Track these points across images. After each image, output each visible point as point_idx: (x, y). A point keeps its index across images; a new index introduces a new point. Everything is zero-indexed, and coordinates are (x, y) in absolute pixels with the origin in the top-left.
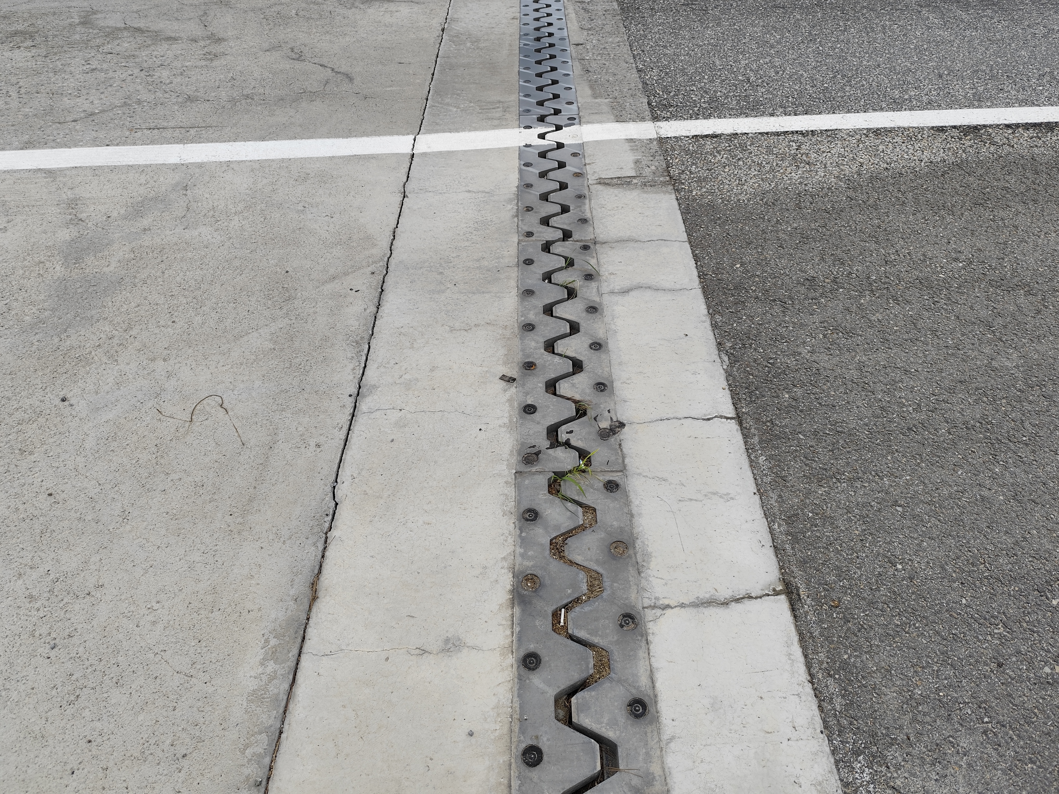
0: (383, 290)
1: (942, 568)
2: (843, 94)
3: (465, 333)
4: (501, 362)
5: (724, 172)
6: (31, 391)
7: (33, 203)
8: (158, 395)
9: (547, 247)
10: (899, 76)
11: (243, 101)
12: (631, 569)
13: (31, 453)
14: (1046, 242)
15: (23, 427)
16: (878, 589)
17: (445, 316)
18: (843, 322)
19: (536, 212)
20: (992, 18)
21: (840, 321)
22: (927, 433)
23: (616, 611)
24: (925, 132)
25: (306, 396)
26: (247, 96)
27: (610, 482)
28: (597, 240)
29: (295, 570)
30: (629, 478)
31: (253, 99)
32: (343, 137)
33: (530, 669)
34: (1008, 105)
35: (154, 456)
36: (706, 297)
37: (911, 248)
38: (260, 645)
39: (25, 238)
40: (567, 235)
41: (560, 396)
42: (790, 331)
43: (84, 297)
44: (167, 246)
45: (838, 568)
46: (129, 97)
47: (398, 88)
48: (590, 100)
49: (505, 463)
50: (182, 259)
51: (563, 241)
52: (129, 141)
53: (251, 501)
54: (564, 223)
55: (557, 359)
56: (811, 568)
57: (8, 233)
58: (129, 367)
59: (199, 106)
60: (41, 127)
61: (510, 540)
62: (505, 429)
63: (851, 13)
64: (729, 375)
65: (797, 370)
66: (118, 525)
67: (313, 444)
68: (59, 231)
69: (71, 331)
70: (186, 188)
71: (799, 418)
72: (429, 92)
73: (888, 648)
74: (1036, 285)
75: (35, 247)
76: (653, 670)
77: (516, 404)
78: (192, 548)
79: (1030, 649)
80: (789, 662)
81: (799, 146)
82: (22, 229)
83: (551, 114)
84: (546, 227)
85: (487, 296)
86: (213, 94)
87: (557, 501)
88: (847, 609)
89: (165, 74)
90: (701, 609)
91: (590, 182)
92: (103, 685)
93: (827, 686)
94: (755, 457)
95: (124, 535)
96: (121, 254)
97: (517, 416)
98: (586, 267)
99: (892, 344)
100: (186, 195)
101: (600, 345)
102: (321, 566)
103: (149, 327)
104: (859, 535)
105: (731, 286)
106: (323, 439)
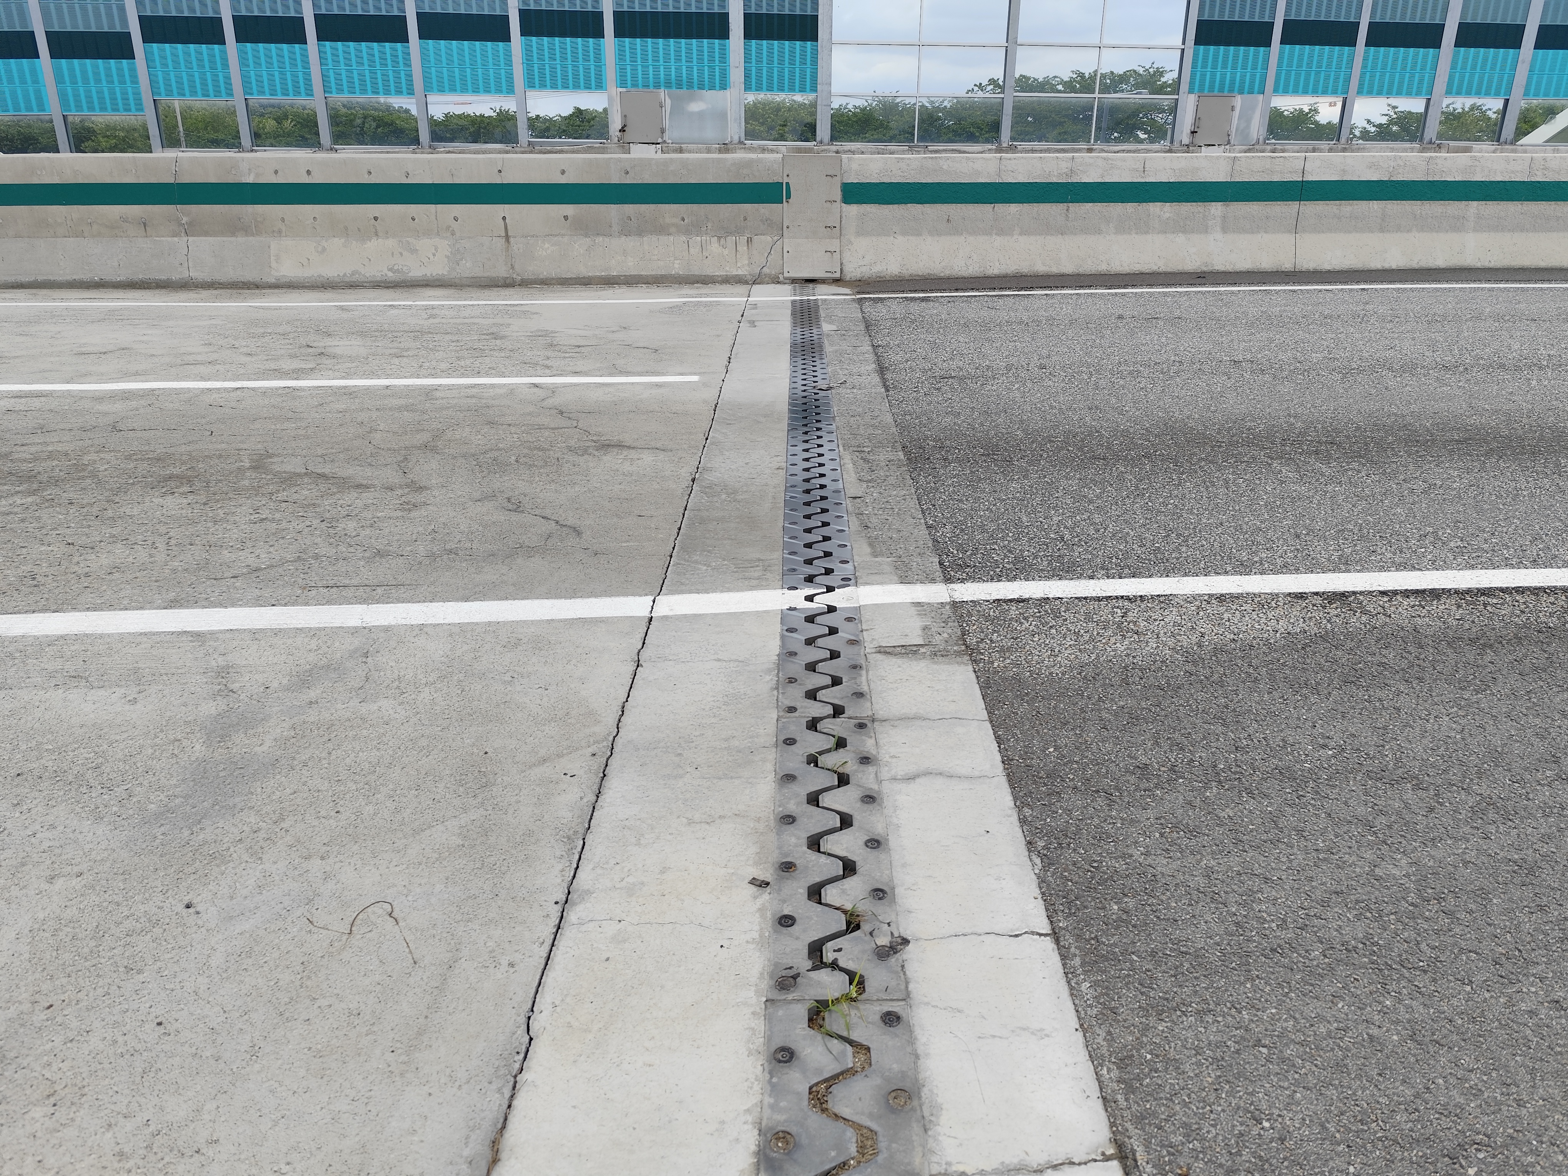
0: (605, 775)
1: (1322, 1126)
2: (1178, 555)
3: (707, 826)
4: (751, 862)
5: (1033, 641)
6: (147, 895)
7: (173, 671)
8: (310, 901)
9: (813, 725)
10: (1247, 536)
11: (445, 557)
12: (914, 1125)
13: (140, 972)
14: (1436, 727)
15: (133, 939)
16: (1239, 1153)
17: (682, 806)
18: (1184, 819)
19: (800, 685)
20: (1359, 471)
21: (1180, 818)
22: (1295, 955)
24: (1280, 599)
25: (500, 903)
26: (451, 551)
27: (889, 1013)
28: (876, 717)
29: (471, 1123)
30: (914, 1008)
31: (457, 554)
32: (566, 598)
34: (1382, 569)
35: (299, 977)
36: (1012, 787)
37: (1268, 732)
39: (159, 712)
40: (838, 711)
41: (826, 905)
42: (1118, 829)
43: (227, 782)
44: (337, 723)
45: (1185, 1125)
46: (304, 551)
47: (637, 544)
48: (869, 558)
49: (753, 988)
50: (355, 738)
51: (834, 717)
52: (300, 600)
53: (419, 1034)
54: (835, 697)
55: (823, 859)
56: (1150, 1125)
57: (139, 706)
58: (276, 866)
59: (390, 562)
60: (192, 584)
61: (757, 1087)
62: (754, 946)
63: (1186, 465)
64: (1042, 881)
65: (1128, 876)
66: (244, 1063)
67: (505, 962)
68: (203, 704)
69: (206, 822)
70: (366, 655)
71: (1131, 935)
72: (674, 548)
74: (1426, 778)
75: (171, 722)
77: (769, 914)
78: (338, 1094)
81: (1125, 613)
82: (156, 701)
83: (822, 574)
84: (812, 702)
85: (737, 782)
86: (408, 549)
87: (819, 1037)
89: (351, 525)
91: (868, 650)
94: (1076, 983)
95: (251, 1077)
96: (279, 731)
97: (770, 929)
98: (862, 749)
99: (1247, 847)
100: (365, 662)
101: (878, 842)
102: (506, 1119)
103: (306, 818)
104: (1213, 1083)
105: (1042, 774)
106: (519, 956)
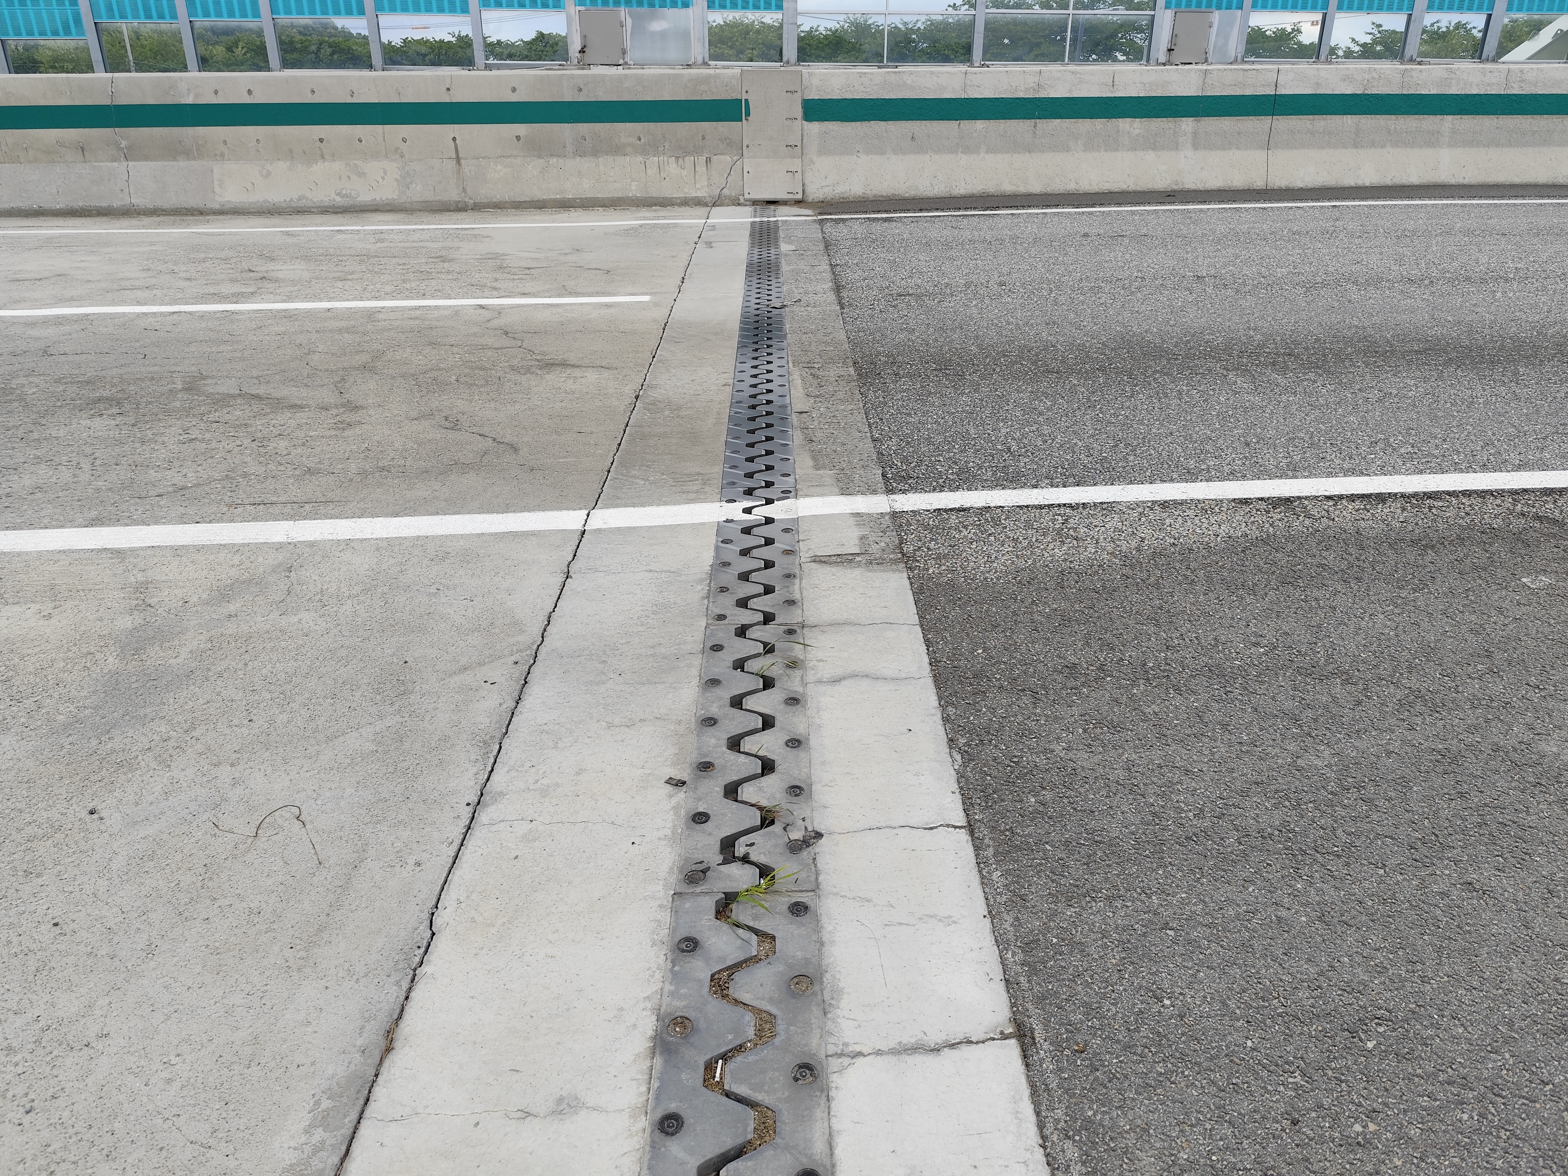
0: (526, 683)
1: (1224, 1003)
2: (1125, 464)
3: (627, 730)
4: (669, 763)
5: (971, 548)
6: (51, 802)
7: (91, 587)
8: (217, 806)
9: (741, 631)
10: (1196, 445)
11: (377, 474)
12: (814, 1008)
13: (39, 875)
14: (1370, 625)
15: (34, 844)
16: (1138, 1030)
17: (603, 710)
18: (1109, 715)
19: (732, 593)
20: (1315, 382)
21: (1105, 714)
22: (1210, 842)
23: (791, 1061)
24: (1224, 505)
25: (410, 805)
26: (383, 469)
27: (797, 904)
28: (806, 623)
29: (367, 1015)
30: (822, 898)
31: (389, 471)
32: (498, 513)
33: (667, 1134)
34: (1330, 475)
35: (201, 878)
36: (938, 687)
37: (1200, 631)
38: (308, 1108)
39: (73, 626)
40: (768, 618)
41: (743, 802)
42: (1041, 725)
43: (140, 693)
44: (256, 635)
45: (1086, 1004)
46: (232, 470)
47: (575, 460)
48: (811, 471)
49: (662, 883)
50: (272, 649)
51: (765, 624)
52: (225, 517)
53: (319, 931)
54: (766, 605)
55: (742, 758)
56: (1051, 1005)
57: (53, 621)
58: (184, 773)
59: (321, 479)
60: (115, 502)
61: (658, 975)
62: (666, 842)
63: (1141, 378)
64: (961, 776)
65: (1047, 770)
66: (139, 961)
67: (411, 861)
68: (120, 619)
69: (115, 732)
70: (289, 569)
71: (1047, 826)
72: (612, 464)
73: (1147, 1102)
74: (1357, 673)
75: (85, 636)
76: (833, 1133)
77: (683, 812)
78: (234, 989)
79: (1336, 1103)
80: (1015, 1121)
81: (1066, 520)
82: (71, 616)
83: (761, 487)
84: (743, 610)
85: (660, 687)
86: (340, 466)
87: (725, 927)
88: (1095, 1054)
89: (282, 445)
90: (904, 1057)
91: (803, 560)
92: (88, 1158)
93: (1063, 1151)
94: (988, 872)
95: (145, 974)
96: (196, 643)
97: (683, 826)
98: (790, 654)
99: (1170, 741)
100: (288, 577)
101: (799, 741)
102: (402, 1011)
103: (218, 727)
104: (1117, 965)
105: (969, 674)
106: (425, 856)
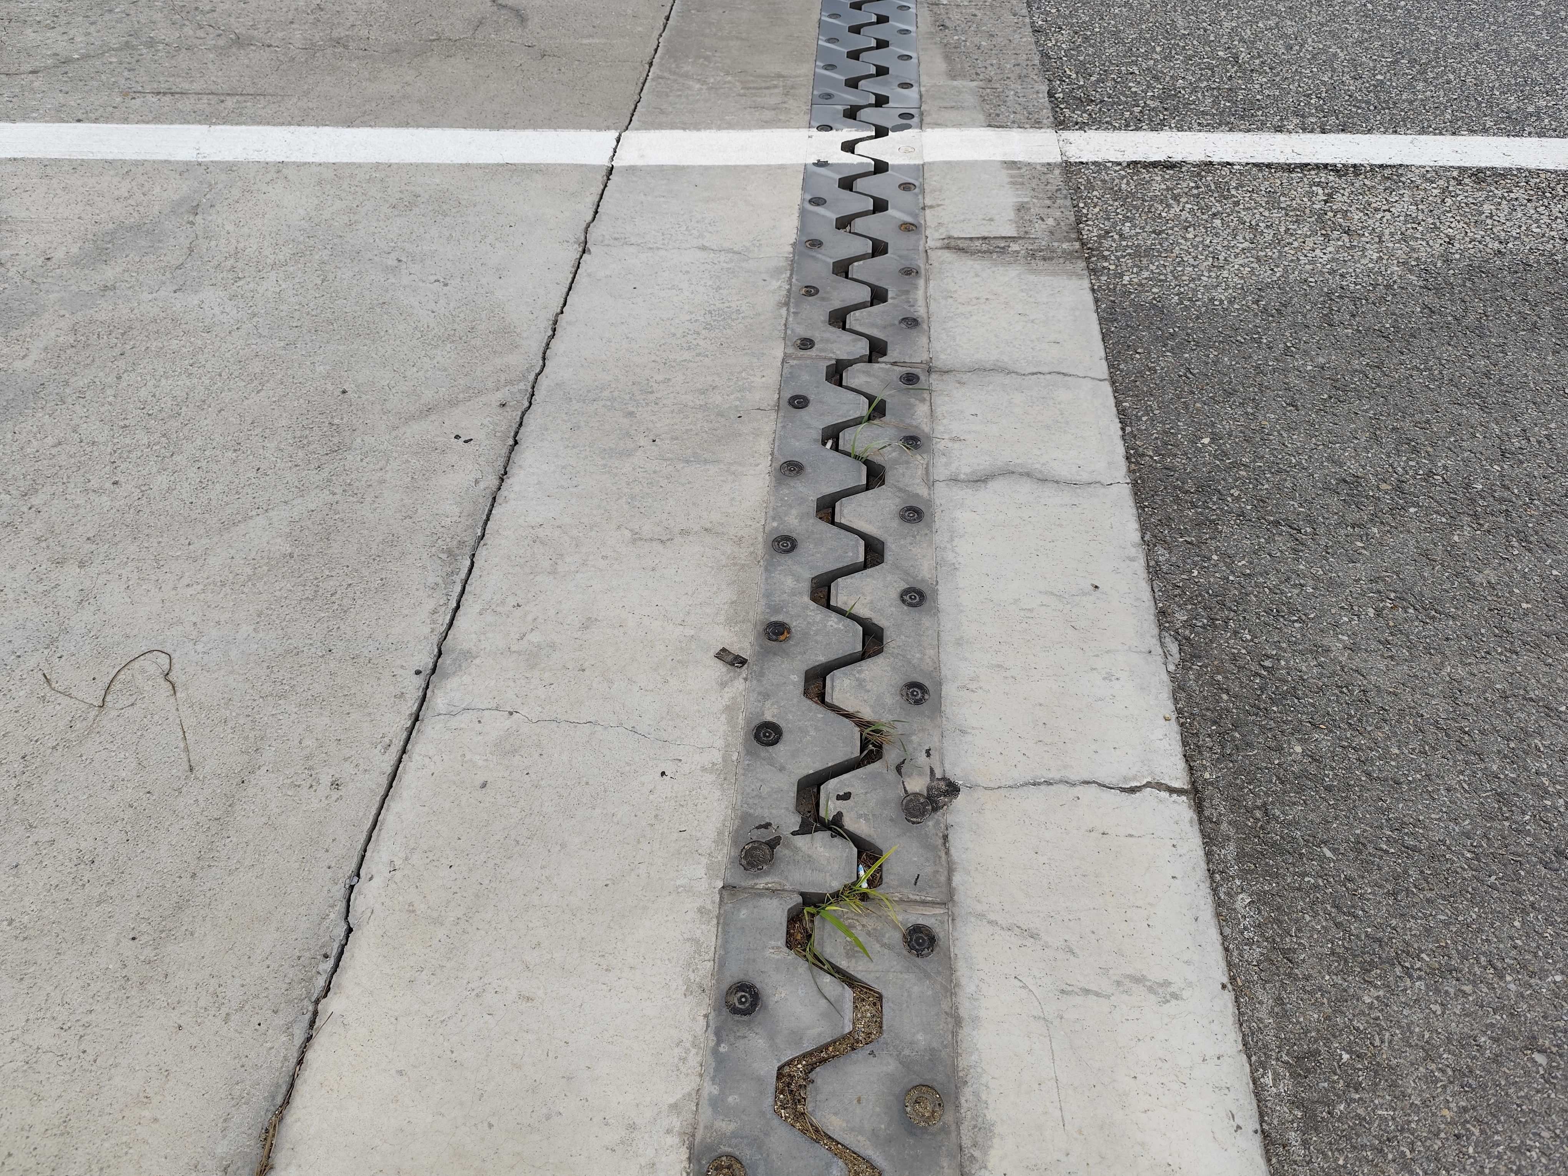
0: (516, 443)
2: (1411, 97)
3: (660, 547)
4: (722, 618)
5: (1186, 239)
8: (53, 641)
9: (836, 373)
10: (1516, 68)
11: (329, 51)
12: (945, 1161)
17: (626, 507)
18: (1415, 583)
19: (823, 299)
21: (1410, 581)
25: (333, 666)
26: (338, 42)
27: (917, 929)
28: (934, 364)
29: (236, 1092)
30: (958, 922)
31: (346, 47)
32: (491, 127)
35: (14, 782)
37: (1553, 425)
40: (877, 350)
41: (832, 708)
42: (1308, 597)
46: (135, 34)
47: (603, 41)
48: (942, 81)
49: (704, 861)
50: (159, 353)
51: (870, 361)
52: (117, 113)
53: (179, 907)
54: (874, 325)
55: (833, 620)
58: (12, 575)
59: (252, 55)
61: (694, 1060)
62: (712, 778)
64: (1179, 688)
65: (1321, 689)
67: (326, 780)
70: (195, 210)
71: (1323, 806)
72: (656, 51)
77: (741, 719)
78: (41, 1014)
81: (1330, 195)
83: (870, 105)
84: (839, 332)
85: (713, 469)
86: (280, 35)
87: (802, 967)
91: (931, 243)
94: (1228, 894)
96: (52, 334)
97: (740, 748)
98: (908, 421)
99: (1518, 643)
100: (192, 223)
101: (921, 595)
102: (292, 1085)
103: (69, 490)
104: (1453, 1123)
105: (1190, 485)
106: (349, 769)
